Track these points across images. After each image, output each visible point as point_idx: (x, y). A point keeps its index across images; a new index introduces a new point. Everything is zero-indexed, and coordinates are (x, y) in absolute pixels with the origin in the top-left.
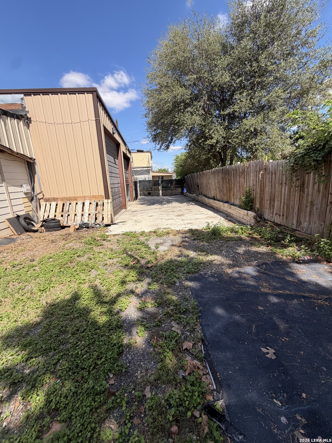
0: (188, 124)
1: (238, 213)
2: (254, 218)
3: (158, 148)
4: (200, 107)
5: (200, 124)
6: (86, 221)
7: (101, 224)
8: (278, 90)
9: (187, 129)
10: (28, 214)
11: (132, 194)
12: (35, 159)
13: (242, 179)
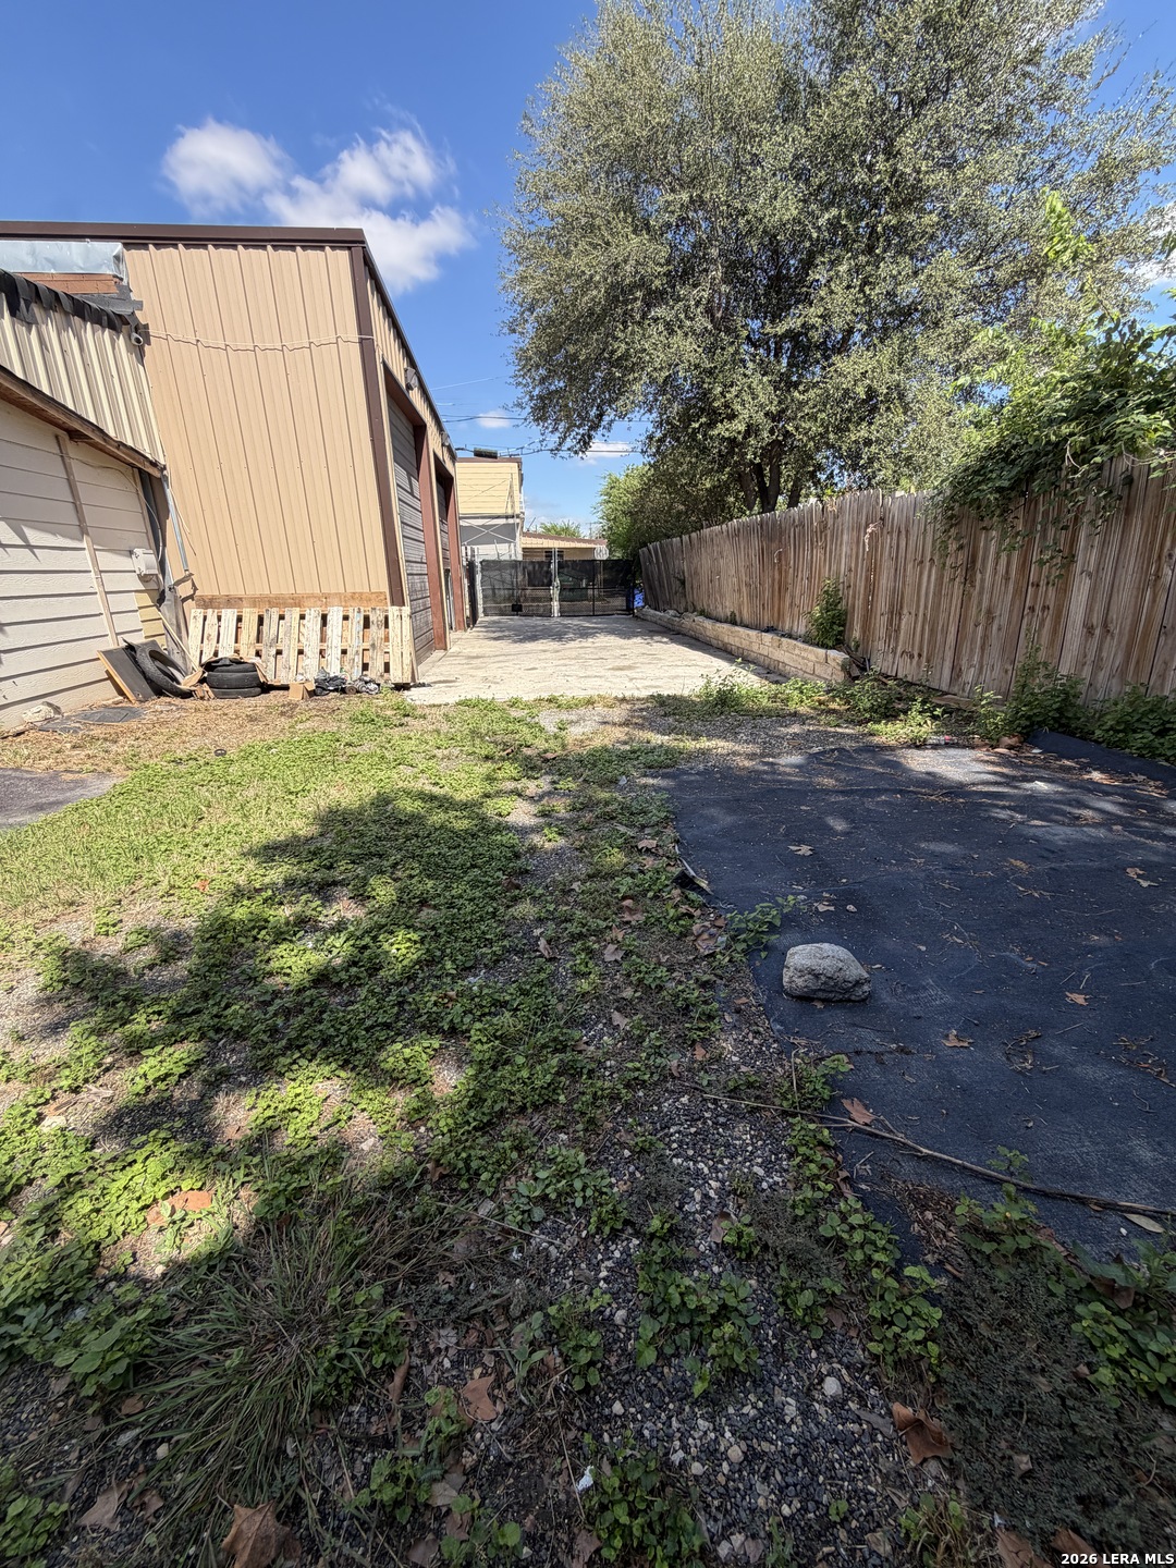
0: (657, 365)
1: (800, 660)
2: (843, 668)
3: (551, 446)
4: (698, 304)
5: (697, 367)
6: (334, 671)
7: (382, 682)
8: (949, 263)
9: (653, 381)
10: (154, 643)
11: (459, 606)
12: (165, 468)
13: (818, 554)
